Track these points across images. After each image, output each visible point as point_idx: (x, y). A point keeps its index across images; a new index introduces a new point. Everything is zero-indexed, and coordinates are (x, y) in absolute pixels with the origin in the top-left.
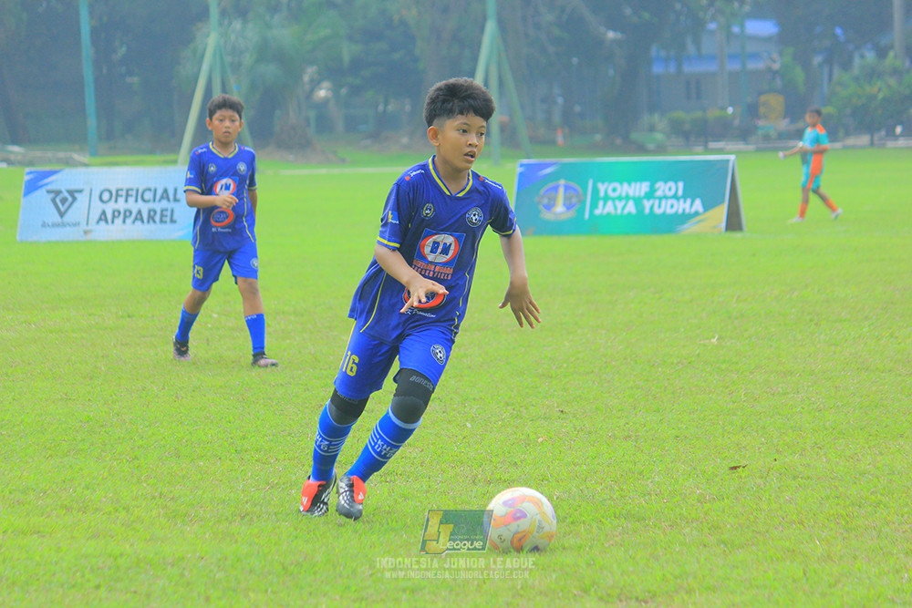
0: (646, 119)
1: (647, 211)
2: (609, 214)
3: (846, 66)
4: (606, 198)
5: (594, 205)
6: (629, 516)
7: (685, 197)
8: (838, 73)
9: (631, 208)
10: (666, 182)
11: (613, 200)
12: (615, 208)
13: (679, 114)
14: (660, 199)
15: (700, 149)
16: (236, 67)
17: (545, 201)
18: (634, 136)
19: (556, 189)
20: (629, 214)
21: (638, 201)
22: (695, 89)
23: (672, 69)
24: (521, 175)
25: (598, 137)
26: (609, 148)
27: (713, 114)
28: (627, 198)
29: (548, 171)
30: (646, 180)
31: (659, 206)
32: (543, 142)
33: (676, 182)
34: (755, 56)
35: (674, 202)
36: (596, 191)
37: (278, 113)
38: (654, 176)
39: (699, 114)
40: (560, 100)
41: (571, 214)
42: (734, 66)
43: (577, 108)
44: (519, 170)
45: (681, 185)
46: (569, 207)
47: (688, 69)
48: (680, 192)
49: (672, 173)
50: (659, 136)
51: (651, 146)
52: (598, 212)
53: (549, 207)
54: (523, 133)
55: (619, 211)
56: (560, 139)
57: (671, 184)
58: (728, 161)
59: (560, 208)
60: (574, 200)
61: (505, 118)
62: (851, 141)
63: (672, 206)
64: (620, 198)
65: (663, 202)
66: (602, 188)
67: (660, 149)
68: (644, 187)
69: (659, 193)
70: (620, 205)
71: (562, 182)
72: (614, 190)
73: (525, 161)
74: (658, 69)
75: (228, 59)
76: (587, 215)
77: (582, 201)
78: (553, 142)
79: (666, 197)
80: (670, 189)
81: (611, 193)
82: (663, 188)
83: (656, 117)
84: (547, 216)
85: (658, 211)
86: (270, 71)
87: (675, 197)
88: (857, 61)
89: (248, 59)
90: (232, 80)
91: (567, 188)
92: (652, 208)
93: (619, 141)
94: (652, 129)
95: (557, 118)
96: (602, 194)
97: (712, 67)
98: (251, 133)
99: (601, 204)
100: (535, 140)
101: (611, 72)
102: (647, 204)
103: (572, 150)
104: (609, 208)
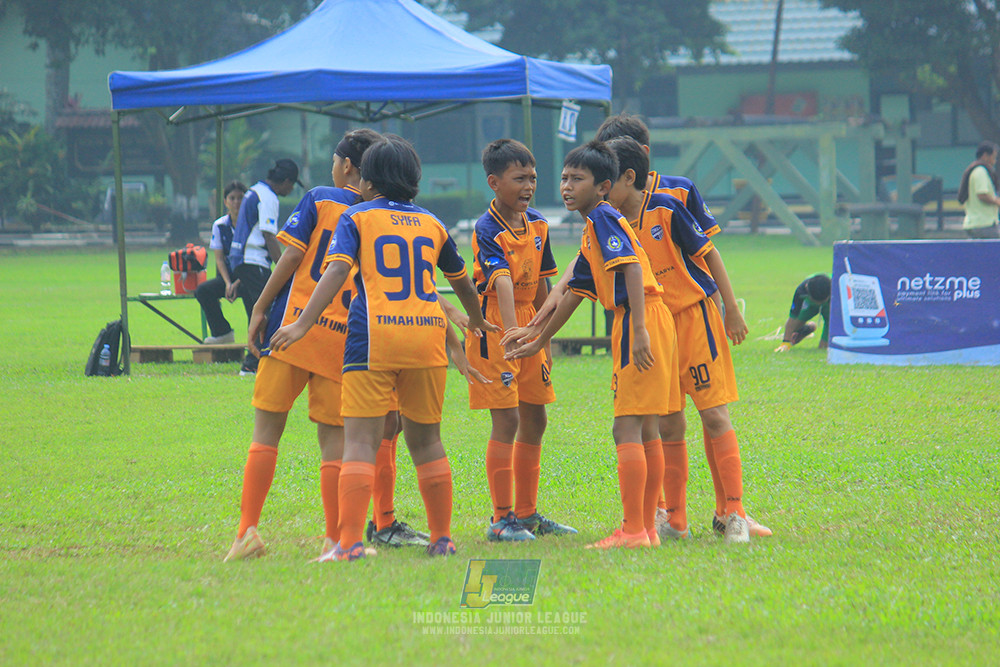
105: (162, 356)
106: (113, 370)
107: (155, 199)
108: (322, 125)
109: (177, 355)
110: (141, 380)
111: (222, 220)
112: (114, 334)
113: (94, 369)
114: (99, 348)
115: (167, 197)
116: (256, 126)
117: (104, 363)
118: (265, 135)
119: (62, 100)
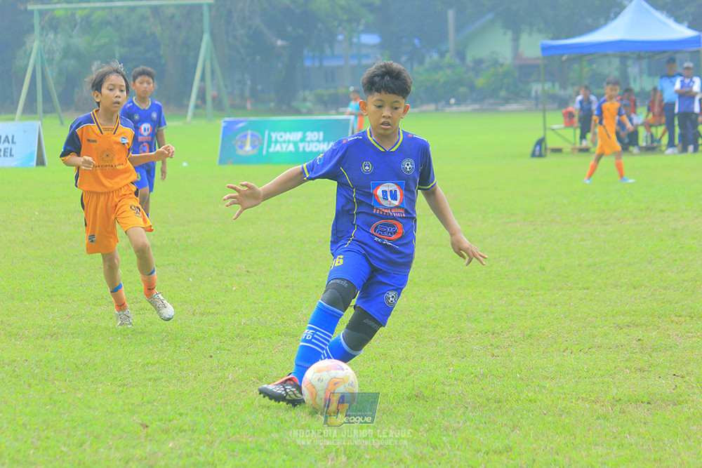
0: (301, 94)
1: (301, 149)
2: (278, 152)
3: (421, 62)
4: (276, 142)
5: (269, 146)
6: (287, 334)
7: (324, 141)
8: (416, 67)
9: (291, 148)
10: (312, 131)
11: (281, 143)
12: (282, 148)
13: (321, 91)
14: (309, 142)
15: (334, 112)
16: (50, 61)
17: (239, 143)
18: (294, 104)
19: (246, 136)
20: (290, 152)
21: (296, 144)
22: (331, 76)
23: (317, 63)
24: (225, 128)
25: (272, 105)
26: (278, 111)
27: (342, 91)
28: (289, 142)
29: (241, 125)
30: (300, 130)
31: (309, 146)
32: (238, 108)
33: (318, 131)
34: (367, 56)
35: (317, 144)
36: (270, 137)
37: (76, 90)
38: (305, 128)
39: (332, 91)
40: (249, 82)
41: (255, 151)
42: (354, 62)
43: (259, 87)
44: (223, 124)
45: (321, 134)
46: (254, 146)
47: (327, 63)
48: (321, 138)
49: (316, 127)
50: (309, 104)
51: (304, 110)
52: (271, 150)
53: (242, 147)
54: (226, 103)
55: (284, 149)
56: (249, 105)
57: (316, 133)
58: (349, 120)
59: (248, 148)
60: (257, 143)
61: (215, 93)
62: (424, 108)
63: (316, 147)
64: (284, 142)
65: (311, 145)
66: (274, 135)
67: (310, 112)
68: (299, 135)
69: (308, 139)
70: (284, 146)
71: (249, 132)
72: (281, 137)
73: (227, 119)
74: (308, 64)
75: (46, 57)
76: (264, 152)
77: (261, 143)
78: (244, 108)
79: (312, 141)
80: (315, 136)
81: (279, 139)
82: (311, 136)
83: (307, 93)
84: (240, 152)
85: (308, 150)
86: (71, 64)
87: (318, 141)
88: (428, 60)
89: (57, 57)
90: (48, 70)
91: (252, 135)
92: (304, 148)
93: (284, 107)
94: (305, 100)
95: (247, 93)
96: (273, 139)
97: (340, 63)
98: (60, 101)
99: (273, 145)
100: (233, 106)
101: (280, 65)
102: (301, 146)
103: (256, 112)
104: (278, 148)
105: (558, 151)
106: (540, 156)
107: (551, 91)
108: (616, 62)
109: (565, 150)
110: (551, 159)
111: (580, 98)
112: (540, 142)
113: (533, 155)
114: (535, 147)
115: (557, 90)
116: (591, 62)
117: (537, 153)
118: (594, 66)
119: (517, 54)
